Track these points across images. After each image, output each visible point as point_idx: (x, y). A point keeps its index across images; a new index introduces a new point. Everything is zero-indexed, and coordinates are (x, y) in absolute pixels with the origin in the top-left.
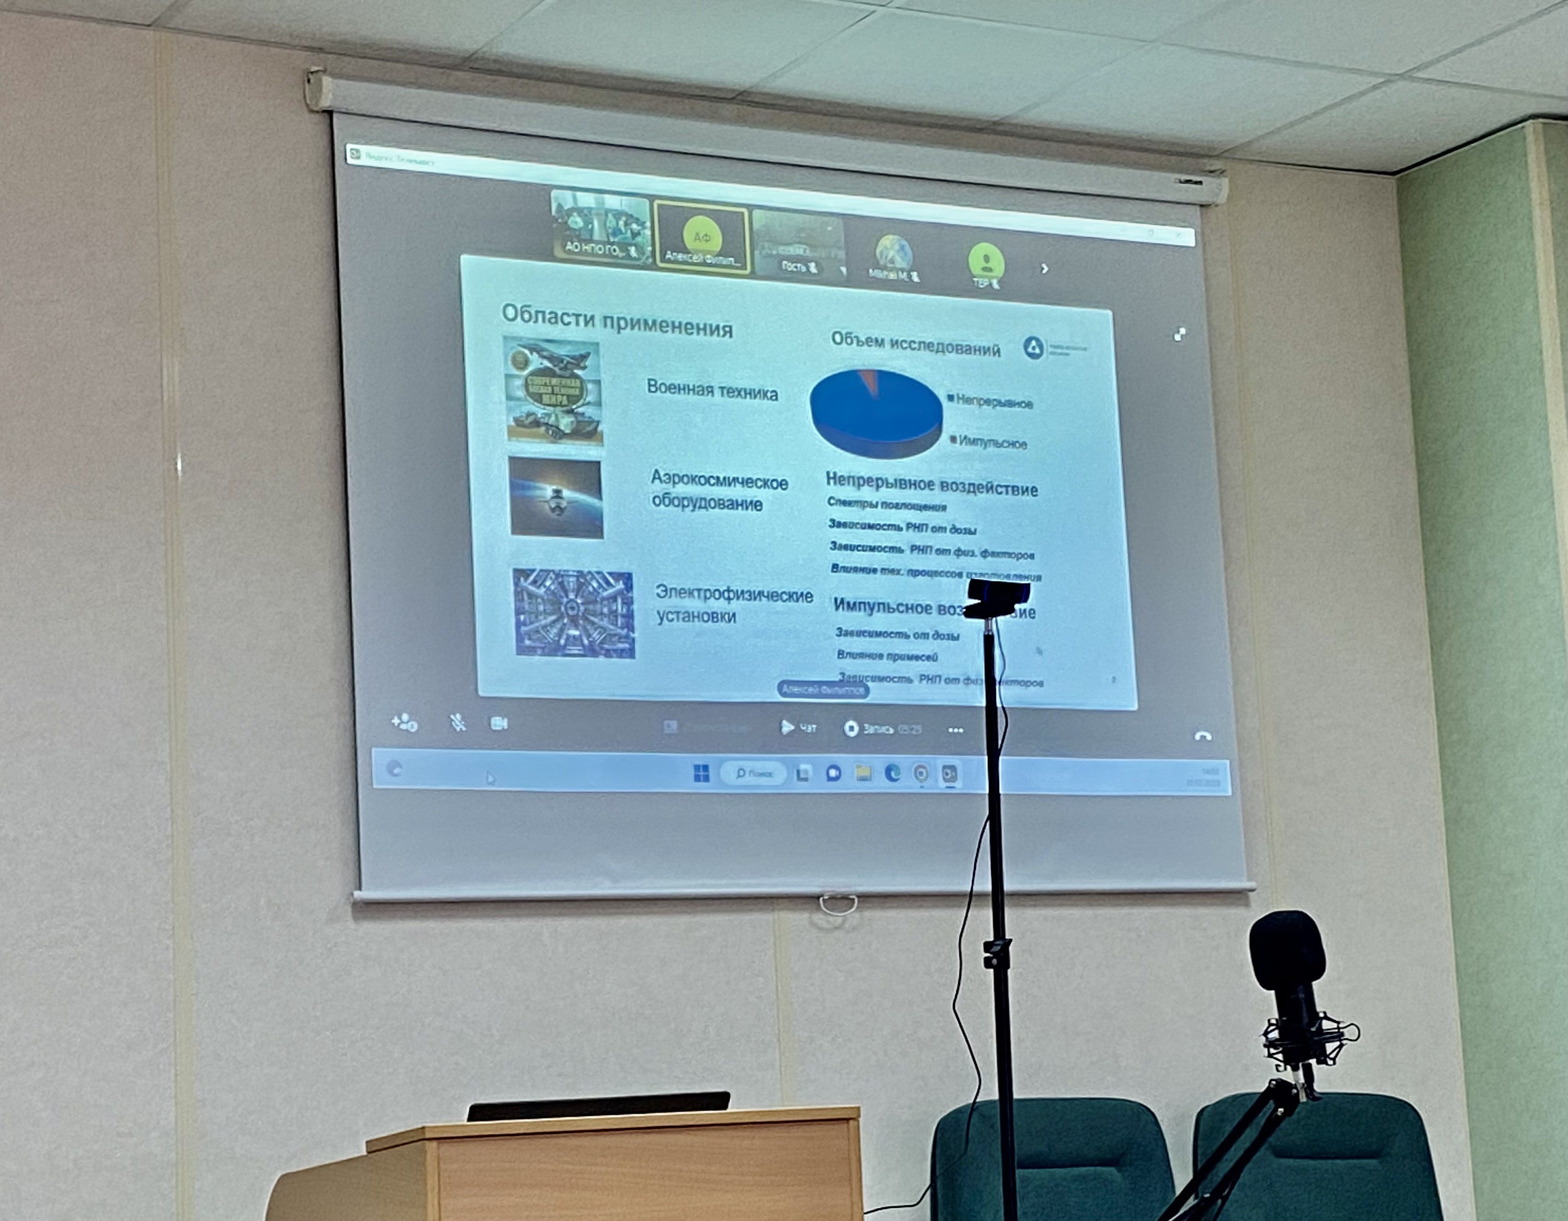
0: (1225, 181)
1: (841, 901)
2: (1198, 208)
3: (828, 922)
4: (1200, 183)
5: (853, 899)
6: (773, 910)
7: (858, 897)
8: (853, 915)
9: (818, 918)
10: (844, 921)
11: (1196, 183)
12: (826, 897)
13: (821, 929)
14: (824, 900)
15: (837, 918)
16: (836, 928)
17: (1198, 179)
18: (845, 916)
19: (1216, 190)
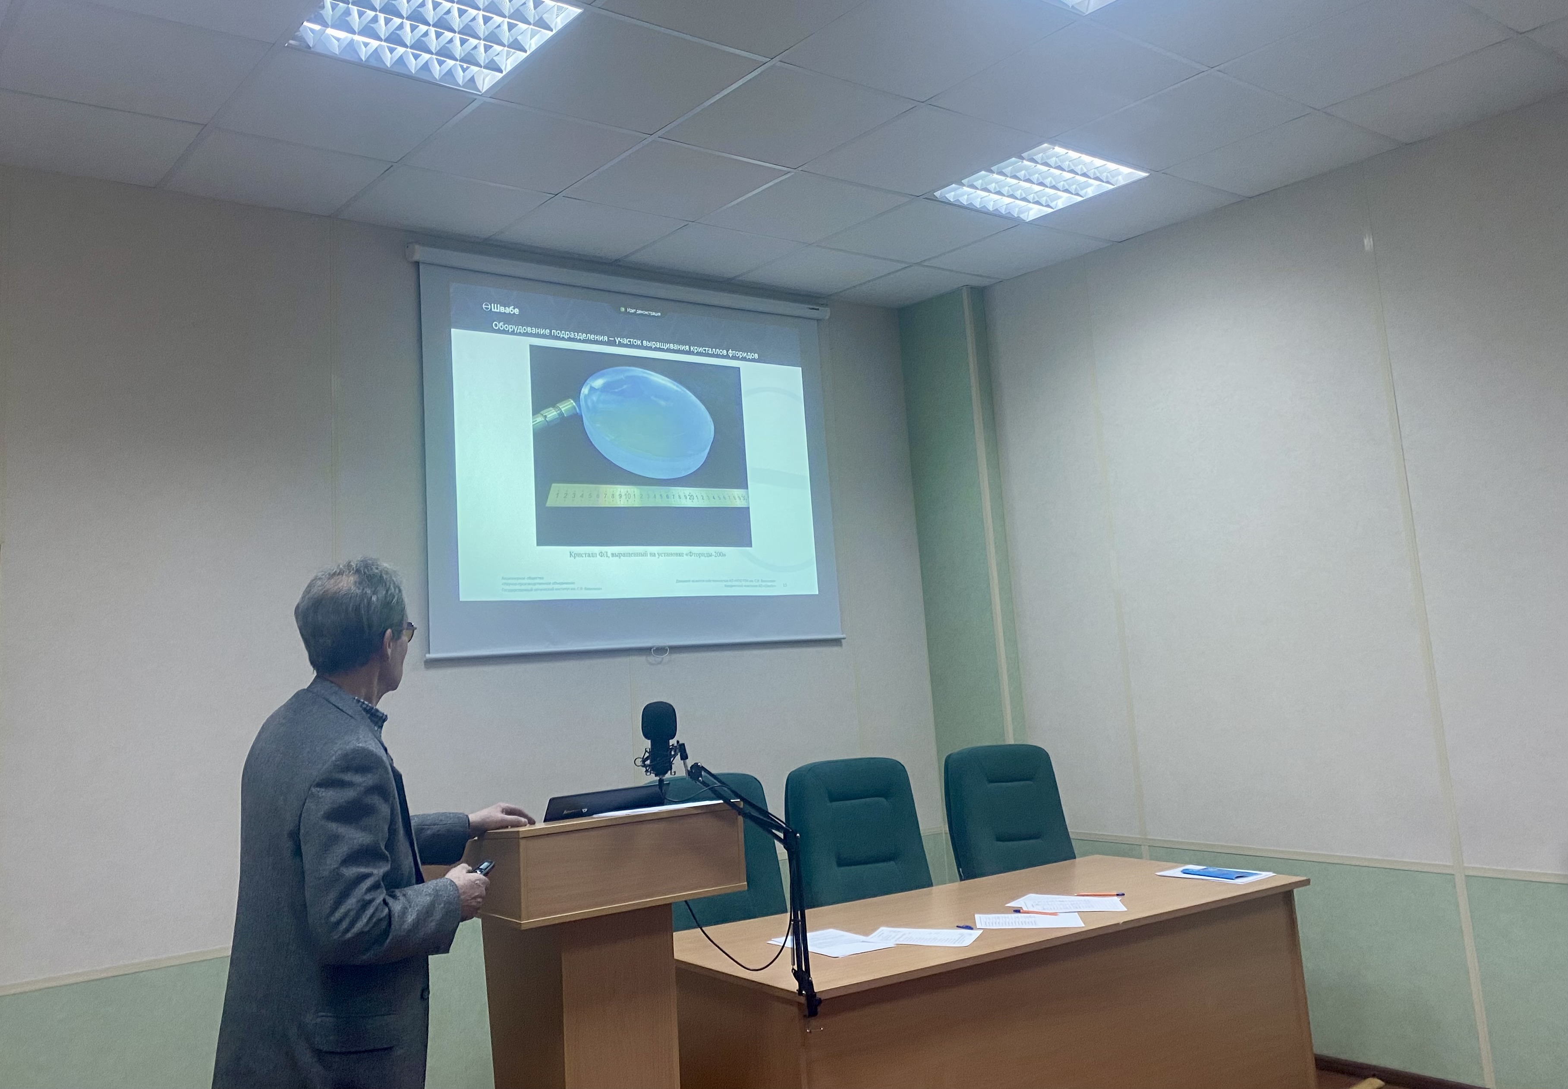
0: (828, 310)
1: (660, 650)
2: (816, 322)
3: (655, 661)
4: (818, 309)
5: (667, 649)
6: (629, 655)
7: (669, 648)
8: (666, 657)
9: (651, 659)
10: (663, 660)
11: (816, 309)
12: (655, 649)
13: (651, 664)
14: (653, 650)
15: (659, 658)
16: (660, 663)
17: (817, 308)
18: (663, 658)
19: (825, 313)
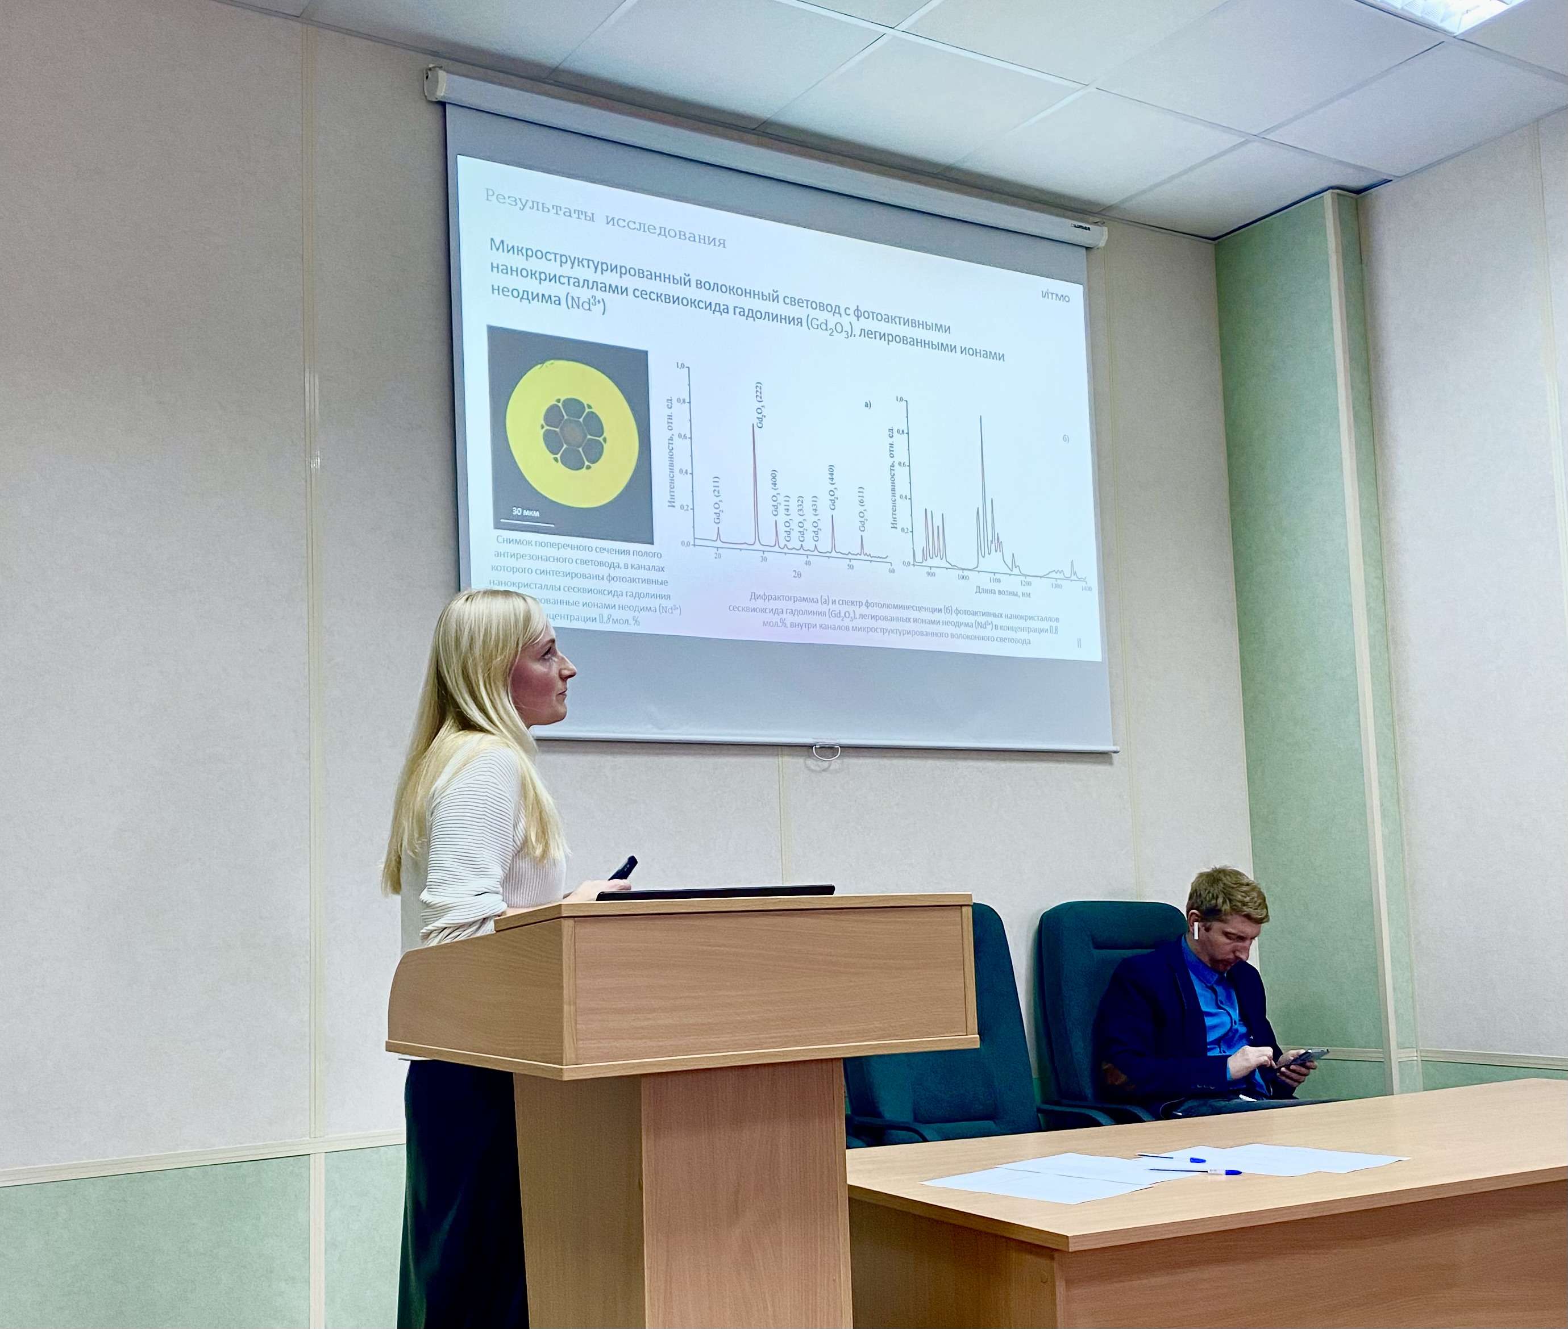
0: (1105, 229)
1: (829, 750)
2: (1084, 249)
3: (818, 765)
4: (1089, 229)
5: (837, 749)
6: (778, 755)
7: (840, 747)
8: (836, 762)
9: (811, 763)
10: (829, 767)
11: (1086, 230)
12: (818, 747)
13: (811, 772)
14: (816, 749)
15: (825, 762)
16: (825, 770)
17: (1084, 225)
18: (831, 761)
19: (1098, 236)
